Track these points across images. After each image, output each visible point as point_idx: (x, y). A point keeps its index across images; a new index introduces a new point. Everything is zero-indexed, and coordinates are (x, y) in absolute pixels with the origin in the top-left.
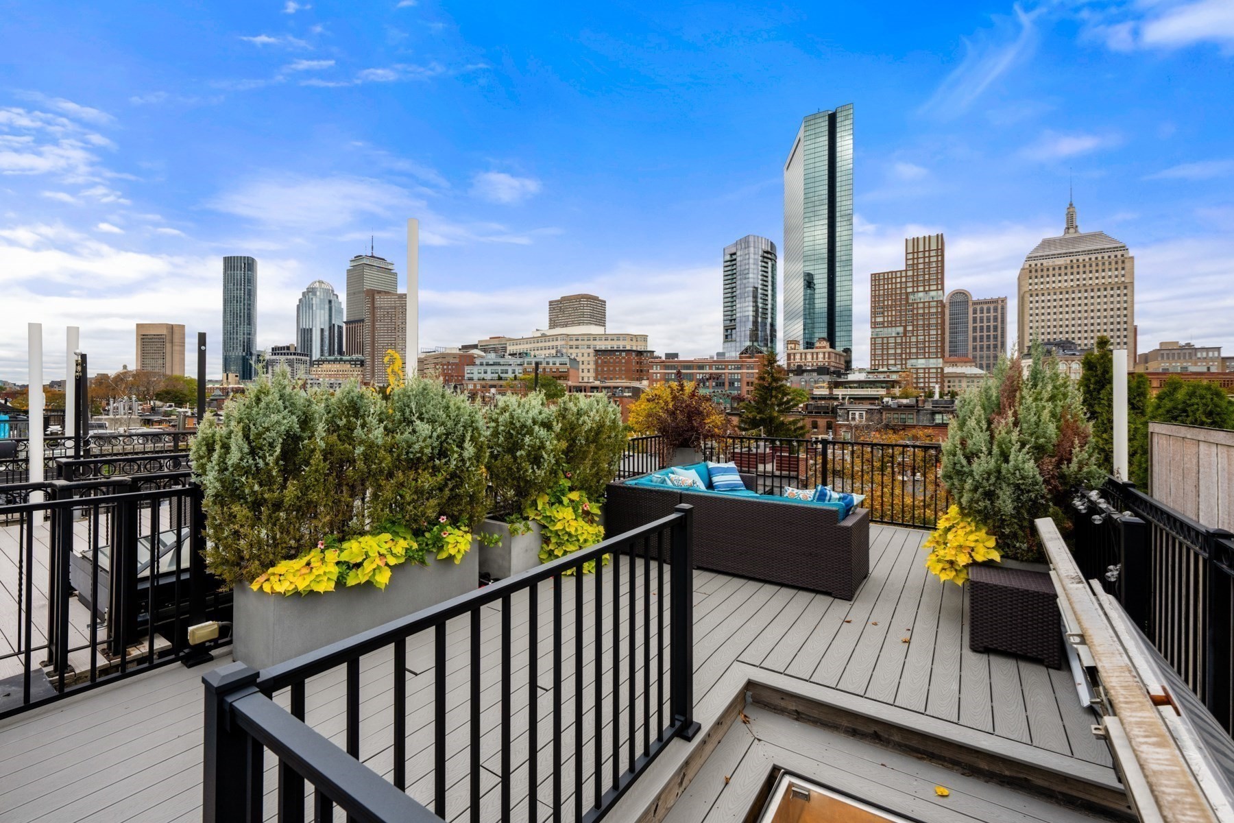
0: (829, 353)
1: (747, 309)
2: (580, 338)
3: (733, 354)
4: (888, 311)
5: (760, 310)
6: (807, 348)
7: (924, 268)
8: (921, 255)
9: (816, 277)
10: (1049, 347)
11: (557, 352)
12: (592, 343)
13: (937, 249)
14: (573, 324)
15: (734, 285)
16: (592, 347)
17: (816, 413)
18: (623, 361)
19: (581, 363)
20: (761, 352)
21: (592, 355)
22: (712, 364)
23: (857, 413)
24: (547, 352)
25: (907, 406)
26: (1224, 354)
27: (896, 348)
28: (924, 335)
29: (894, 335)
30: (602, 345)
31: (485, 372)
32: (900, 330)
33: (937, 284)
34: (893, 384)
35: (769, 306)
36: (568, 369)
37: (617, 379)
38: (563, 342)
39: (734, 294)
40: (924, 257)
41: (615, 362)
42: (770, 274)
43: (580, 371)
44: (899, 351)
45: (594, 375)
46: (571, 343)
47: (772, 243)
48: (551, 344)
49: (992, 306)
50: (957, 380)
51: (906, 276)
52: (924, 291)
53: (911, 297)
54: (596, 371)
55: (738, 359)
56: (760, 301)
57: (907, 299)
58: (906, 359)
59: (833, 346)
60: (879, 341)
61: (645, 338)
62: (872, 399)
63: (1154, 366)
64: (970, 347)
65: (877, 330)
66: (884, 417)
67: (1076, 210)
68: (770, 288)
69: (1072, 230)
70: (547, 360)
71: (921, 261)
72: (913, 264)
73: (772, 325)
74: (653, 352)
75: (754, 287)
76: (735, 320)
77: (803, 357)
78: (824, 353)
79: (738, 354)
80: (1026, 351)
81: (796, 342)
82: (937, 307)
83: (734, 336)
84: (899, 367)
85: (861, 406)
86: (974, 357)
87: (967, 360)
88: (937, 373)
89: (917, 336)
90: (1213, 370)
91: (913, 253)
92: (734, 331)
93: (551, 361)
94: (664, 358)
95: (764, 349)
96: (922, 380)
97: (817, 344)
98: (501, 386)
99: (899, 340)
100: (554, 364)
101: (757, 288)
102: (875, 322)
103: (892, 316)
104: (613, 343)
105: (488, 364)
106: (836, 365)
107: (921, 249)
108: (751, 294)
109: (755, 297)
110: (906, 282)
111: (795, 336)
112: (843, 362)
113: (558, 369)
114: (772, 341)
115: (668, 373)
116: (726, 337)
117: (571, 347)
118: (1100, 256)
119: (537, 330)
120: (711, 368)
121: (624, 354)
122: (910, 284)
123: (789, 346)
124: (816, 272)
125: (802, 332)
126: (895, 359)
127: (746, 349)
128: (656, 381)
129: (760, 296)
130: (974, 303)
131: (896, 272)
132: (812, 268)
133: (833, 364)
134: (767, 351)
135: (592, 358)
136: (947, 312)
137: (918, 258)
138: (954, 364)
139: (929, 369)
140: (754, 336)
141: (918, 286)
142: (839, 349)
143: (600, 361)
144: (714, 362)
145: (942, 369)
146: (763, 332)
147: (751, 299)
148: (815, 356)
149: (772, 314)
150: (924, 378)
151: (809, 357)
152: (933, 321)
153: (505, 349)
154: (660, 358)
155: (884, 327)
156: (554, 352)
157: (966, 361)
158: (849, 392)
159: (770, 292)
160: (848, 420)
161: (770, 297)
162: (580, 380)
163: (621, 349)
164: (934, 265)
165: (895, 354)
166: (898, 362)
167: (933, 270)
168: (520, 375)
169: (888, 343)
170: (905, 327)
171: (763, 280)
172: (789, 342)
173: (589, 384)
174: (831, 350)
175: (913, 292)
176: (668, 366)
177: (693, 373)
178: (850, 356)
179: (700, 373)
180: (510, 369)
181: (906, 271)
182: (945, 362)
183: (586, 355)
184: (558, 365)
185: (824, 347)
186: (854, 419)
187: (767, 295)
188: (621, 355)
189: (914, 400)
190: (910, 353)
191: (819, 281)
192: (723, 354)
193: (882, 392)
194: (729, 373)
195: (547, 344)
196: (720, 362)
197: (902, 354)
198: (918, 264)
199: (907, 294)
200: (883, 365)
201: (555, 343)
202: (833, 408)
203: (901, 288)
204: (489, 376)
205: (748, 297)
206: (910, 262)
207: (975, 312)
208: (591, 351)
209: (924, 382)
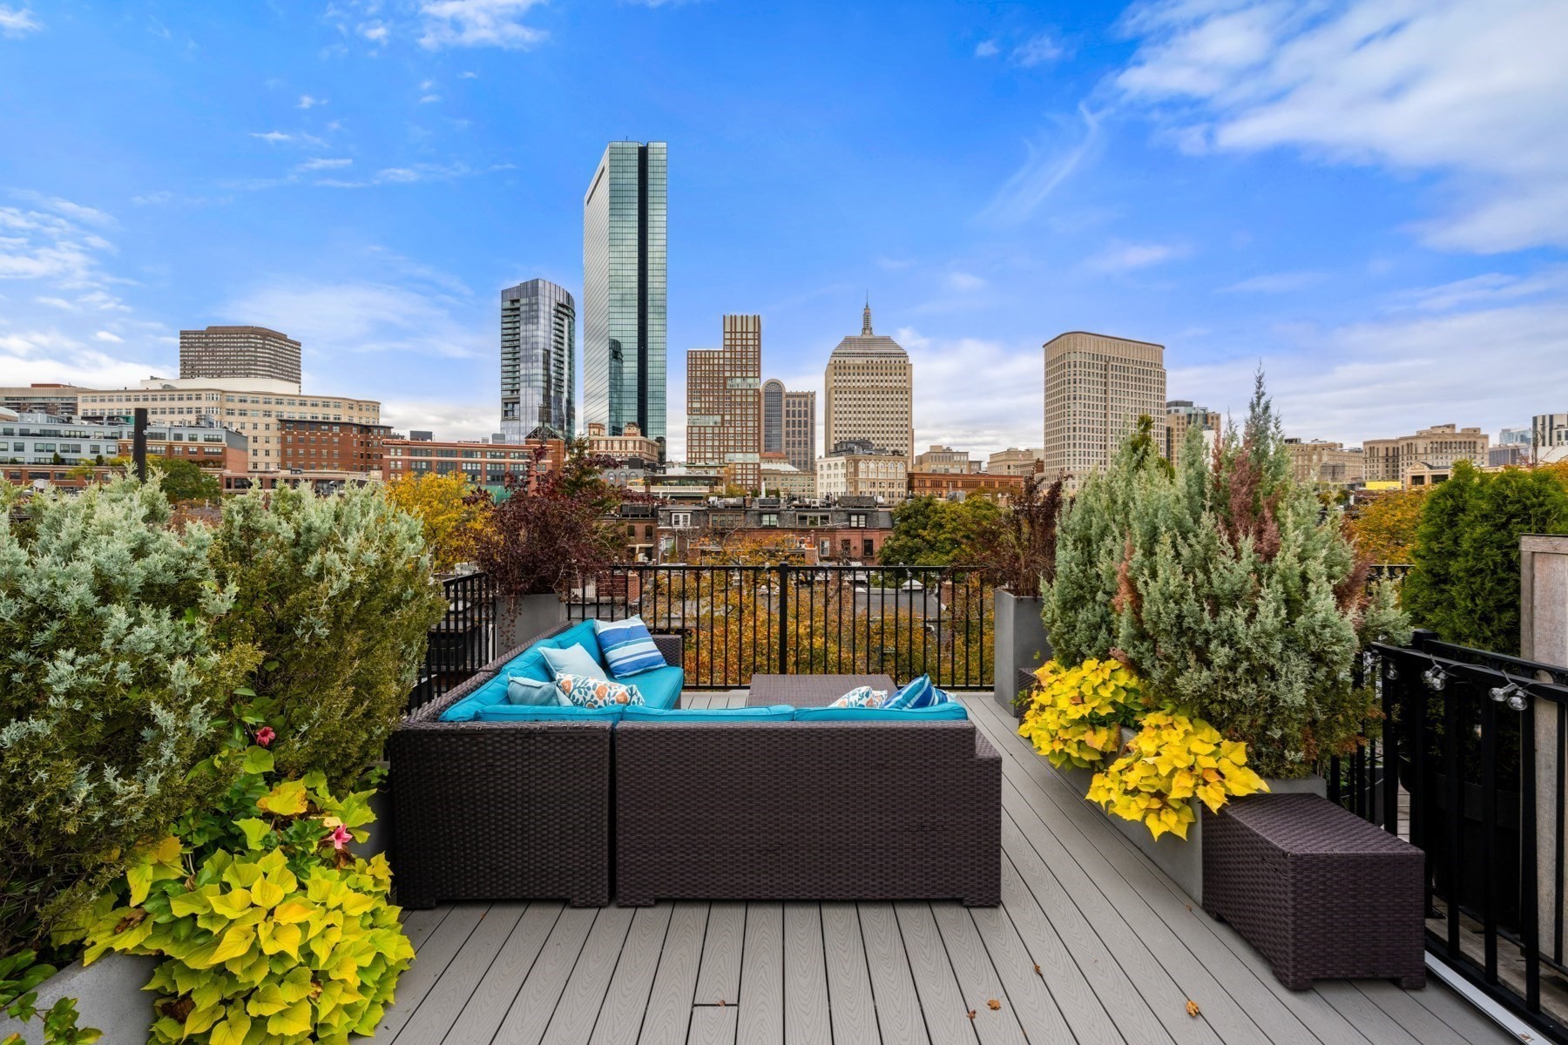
0: (640, 442)
1: (535, 377)
2: (249, 400)
3: (516, 438)
4: (705, 396)
5: (553, 381)
6: (614, 434)
7: (742, 352)
8: (738, 336)
9: (624, 346)
10: (852, 445)
11: (198, 419)
12: (273, 407)
13: (754, 332)
14: (234, 373)
15: (516, 343)
16: (274, 414)
17: (632, 516)
18: (336, 440)
19: (251, 439)
20: (556, 437)
21: (274, 427)
22: (484, 449)
23: (681, 516)
24: (177, 418)
25: (734, 507)
26: (971, 459)
27: (713, 440)
28: (742, 427)
29: (711, 424)
30: (296, 413)
31: (19, 448)
32: (718, 418)
33: (754, 371)
34: (715, 481)
35: (566, 377)
36: (224, 449)
37: (323, 467)
38: (213, 404)
39: (517, 355)
40: (742, 339)
41: (319, 441)
42: (566, 335)
43: (250, 452)
44: (716, 443)
45: (278, 460)
46: (230, 405)
47: (568, 295)
48: (185, 404)
49: (803, 400)
50: (772, 477)
51: (724, 358)
52: (742, 377)
53: (729, 382)
54: (283, 453)
55: (524, 444)
56: (552, 368)
57: (725, 384)
58: (724, 452)
59: (644, 433)
60: (696, 430)
61: (375, 406)
62: (695, 498)
63: (928, 468)
64: (784, 443)
65: (694, 417)
66: (710, 520)
67: (871, 312)
68: (566, 352)
69: (867, 332)
70: (178, 431)
71: (739, 342)
72: (731, 345)
73: (569, 402)
74: (390, 428)
75: (545, 350)
76: (518, 390)
77: (609, 445)
78: (635, 441)
79: (523, 438)
80: (832, 447)
81: (600, 426)
82: (754, 396)
83: (516, 413)
84: (717, 461)
85: (682, 507)
86: (787, 453)
87: (780, 456)
88: (754, 469)
89: (735, 427)
90: (964, 472)
91: (731, 332)
92: (516, 406)
93: (186, 434)
94: (408, 438)
95: (560, 433)
96: (739, 477)
97: (626, 431)
98: (62, 476)
99: (716, 431)
100: (193, 439)
101: (549, 352)
102: (692, 408)
103: (709, 402)
104: (315, 410)
105: (24, 434)
106: (648, 457)
107: (739, 329)
108: (541, 358)
109: (546, 363)
110: (724, 364)
111: (598, 418)
112: (656, 454)
113: (201, 448)
114: (569, 423)
115: (416, 461)
116: (506, 413)
117: (230, 412)
118: (888, 360)
119: (152, 378)
120: (484, 455)
121: (336, 429)
122: (728, 368)
123: (592, 430)
124: (625, 340)
125: (607, 414)
126: (713, 452)
127: (535, 432)
128: (396, 471)
129: (552, 362)
130: (788, 396)
131: (714, 352)
132: (619, 334)
133: (644, 455)
134: (563, 435)
135: (274, 433)
136: (763, 402)
137: (735, 339)
138: (769, 460)
139: (746, 464)
140: (545, 414)
141: (735, 371)
142: (652, 438)
143: (290, 438)
144: (489, 446)
145: (759, 465)
146: (557, 408)
147: (541, 364)
148: (623, 445)
149: (569, 387)
150: (742, 474)
151: (616, 445)
152: (750, 411)
153: (73, 408)
154: (403, 437)
155: (701, 414)
156: (192, 418)
157: (780, 458)
158: (669, 489)
159: (566, 359)
160: (671, 525)
161: (566, 366)
162: (250, 468)
163: (332, 420)
164: (751, 349)
165: (713, 446)
166: (716, 456)
167: (750, 355)
168: (112, 457)
169: (705, 433)
170: (723, 416)
171: (556, 341)
172: (591, 426)
173: (267, 475)
174: (642, 438)
175: (731, 377)
176: (416, 450)
177: (456, 462)
178: (664, 447)
179: (467, 462)
180: (86, 447)
181: (724, 352)
182: (762, 458)
183: (261, 427)
184: (201, 440)
185: (635, 435)
186: (677, 523)
187: (562, 362)
188: (331, 430)
189: (742, 499)
190: (728, 446)
191: (629, 352)
192: (502, 436)
193: (705, 490)
194: (511, 463)
195: (176, 404)
196: (498, 447)
197: (719, 446)
198: (735, 345)
199: (725, 378)
200: (700, 458)
201: (194, 404)
202: (653, 510)
203: (719, 371)
204: (29, 455)
205: (537, 361)
206: (728, 342)
207: (788, 405)
208: (273, 420)
209: (742, 480)
